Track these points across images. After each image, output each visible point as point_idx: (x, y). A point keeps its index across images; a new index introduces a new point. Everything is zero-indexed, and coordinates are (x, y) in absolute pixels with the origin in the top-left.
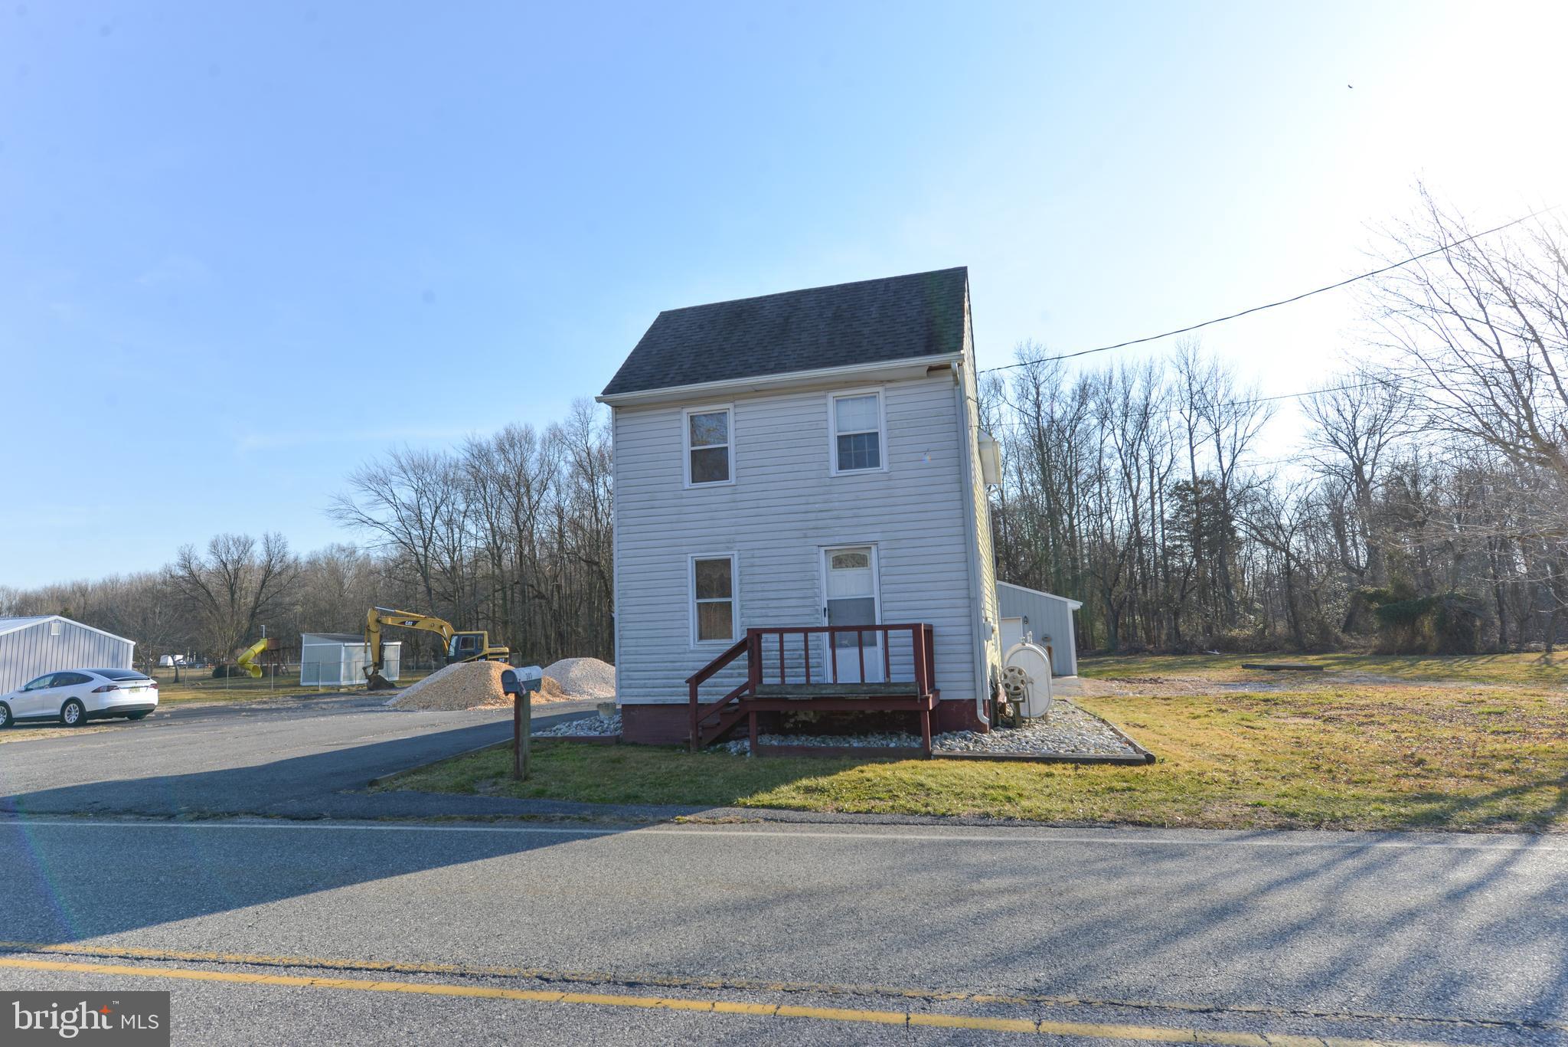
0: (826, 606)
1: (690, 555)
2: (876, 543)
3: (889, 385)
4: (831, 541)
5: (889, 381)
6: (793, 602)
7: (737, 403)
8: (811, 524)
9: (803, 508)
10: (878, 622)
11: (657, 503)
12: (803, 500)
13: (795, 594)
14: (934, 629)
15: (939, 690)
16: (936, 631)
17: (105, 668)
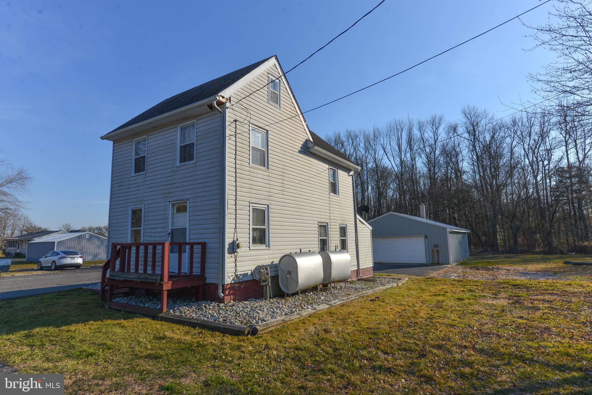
0: (170, 232)
1: (130, 207)
2: (188, 199)
3: (199, 118)
4: (174, 199)
5: (199, 116)
6: (159, 230)
7: (149, 134)
8: (167, 191)
9: (165, 183)
10: (187, 241)
11: (123, 184)
12: (165, 179)
13: (161, 226)
14: (207, 245)
15: (206, 278)
16: (208, 246)
17: (64, 250)
